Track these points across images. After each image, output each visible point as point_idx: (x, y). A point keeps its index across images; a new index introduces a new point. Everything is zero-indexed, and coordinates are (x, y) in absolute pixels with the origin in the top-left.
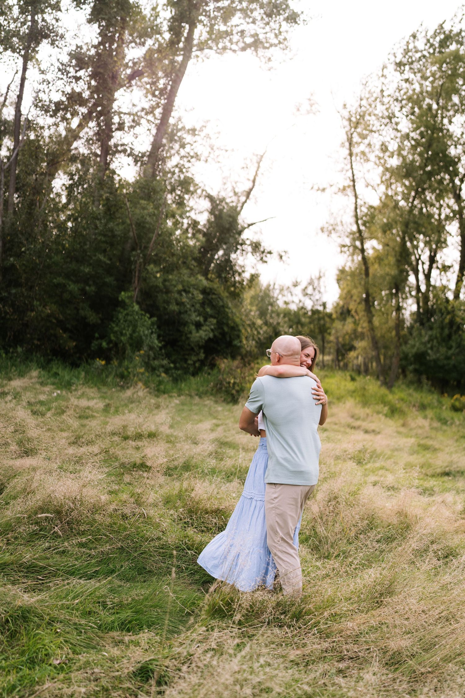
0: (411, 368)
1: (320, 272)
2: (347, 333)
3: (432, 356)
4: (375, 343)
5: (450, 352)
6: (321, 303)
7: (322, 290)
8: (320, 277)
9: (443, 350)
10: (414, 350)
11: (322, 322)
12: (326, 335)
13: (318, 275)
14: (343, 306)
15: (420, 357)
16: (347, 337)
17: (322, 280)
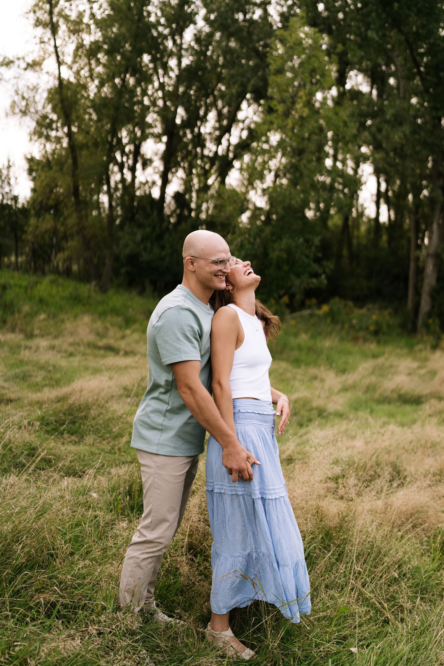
0: (123, 271)
1: (9, 161)
2: (46, 231)
3: (145, 257)
4: (87, 243)
5: (163, 253)
6: (10, 196)
7: (12, 182)
8: (9, 167)
9: (156, 250)
10: (127, 251)
11: (14, 218)
12: (19, 233)
13: (6, 165)
14: (41, 202)
15: (133, 259)
16: (46, 237)
17: (12, 170)
